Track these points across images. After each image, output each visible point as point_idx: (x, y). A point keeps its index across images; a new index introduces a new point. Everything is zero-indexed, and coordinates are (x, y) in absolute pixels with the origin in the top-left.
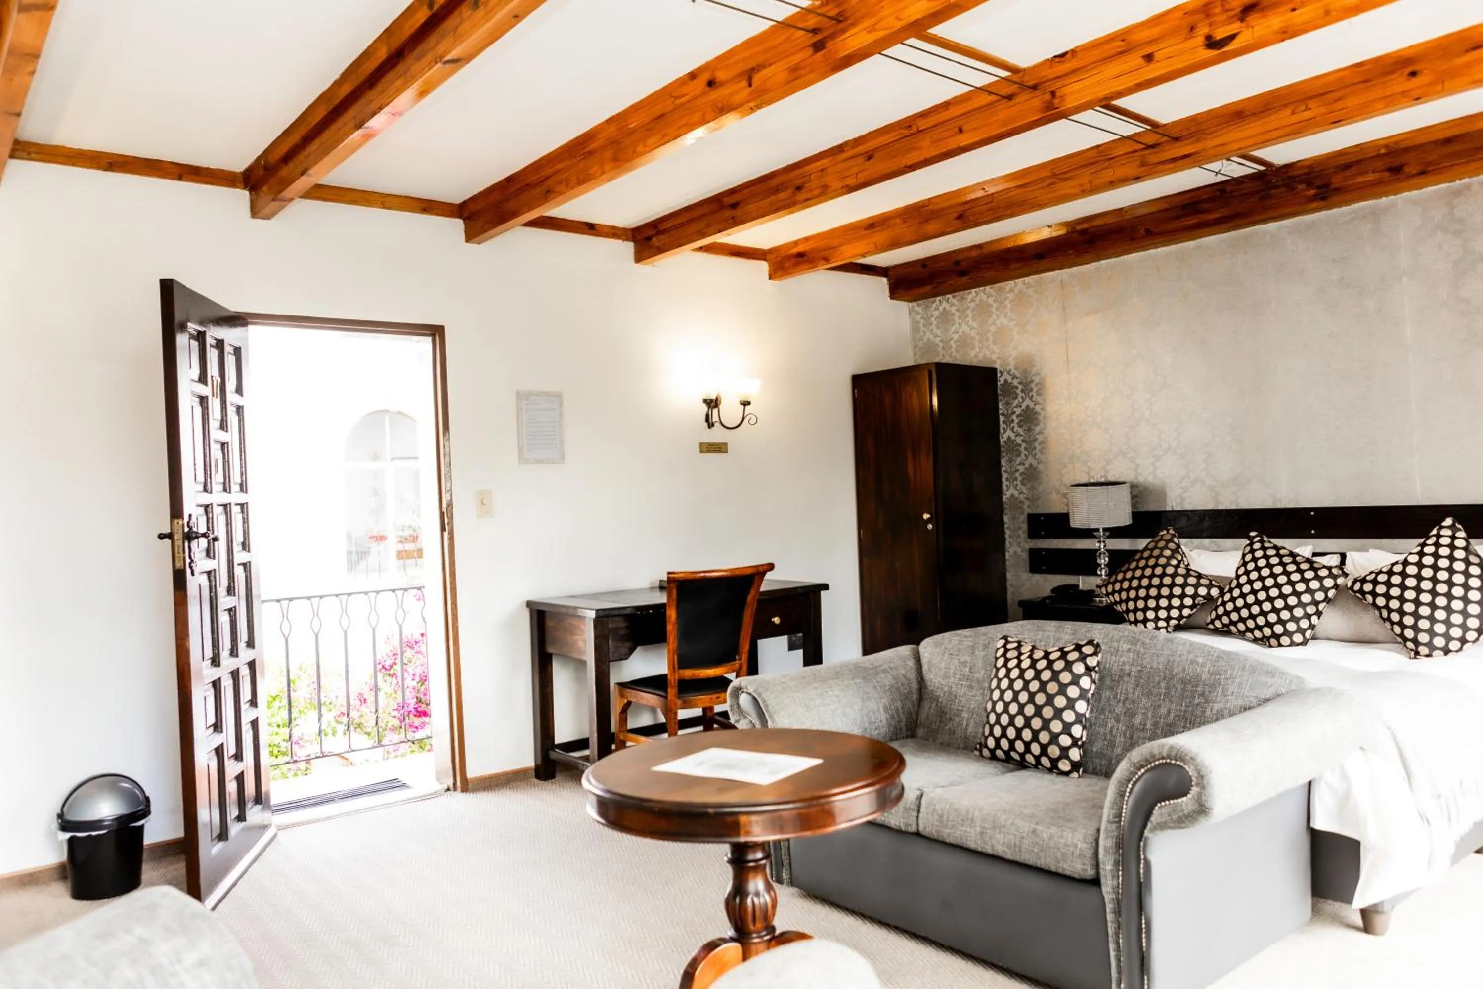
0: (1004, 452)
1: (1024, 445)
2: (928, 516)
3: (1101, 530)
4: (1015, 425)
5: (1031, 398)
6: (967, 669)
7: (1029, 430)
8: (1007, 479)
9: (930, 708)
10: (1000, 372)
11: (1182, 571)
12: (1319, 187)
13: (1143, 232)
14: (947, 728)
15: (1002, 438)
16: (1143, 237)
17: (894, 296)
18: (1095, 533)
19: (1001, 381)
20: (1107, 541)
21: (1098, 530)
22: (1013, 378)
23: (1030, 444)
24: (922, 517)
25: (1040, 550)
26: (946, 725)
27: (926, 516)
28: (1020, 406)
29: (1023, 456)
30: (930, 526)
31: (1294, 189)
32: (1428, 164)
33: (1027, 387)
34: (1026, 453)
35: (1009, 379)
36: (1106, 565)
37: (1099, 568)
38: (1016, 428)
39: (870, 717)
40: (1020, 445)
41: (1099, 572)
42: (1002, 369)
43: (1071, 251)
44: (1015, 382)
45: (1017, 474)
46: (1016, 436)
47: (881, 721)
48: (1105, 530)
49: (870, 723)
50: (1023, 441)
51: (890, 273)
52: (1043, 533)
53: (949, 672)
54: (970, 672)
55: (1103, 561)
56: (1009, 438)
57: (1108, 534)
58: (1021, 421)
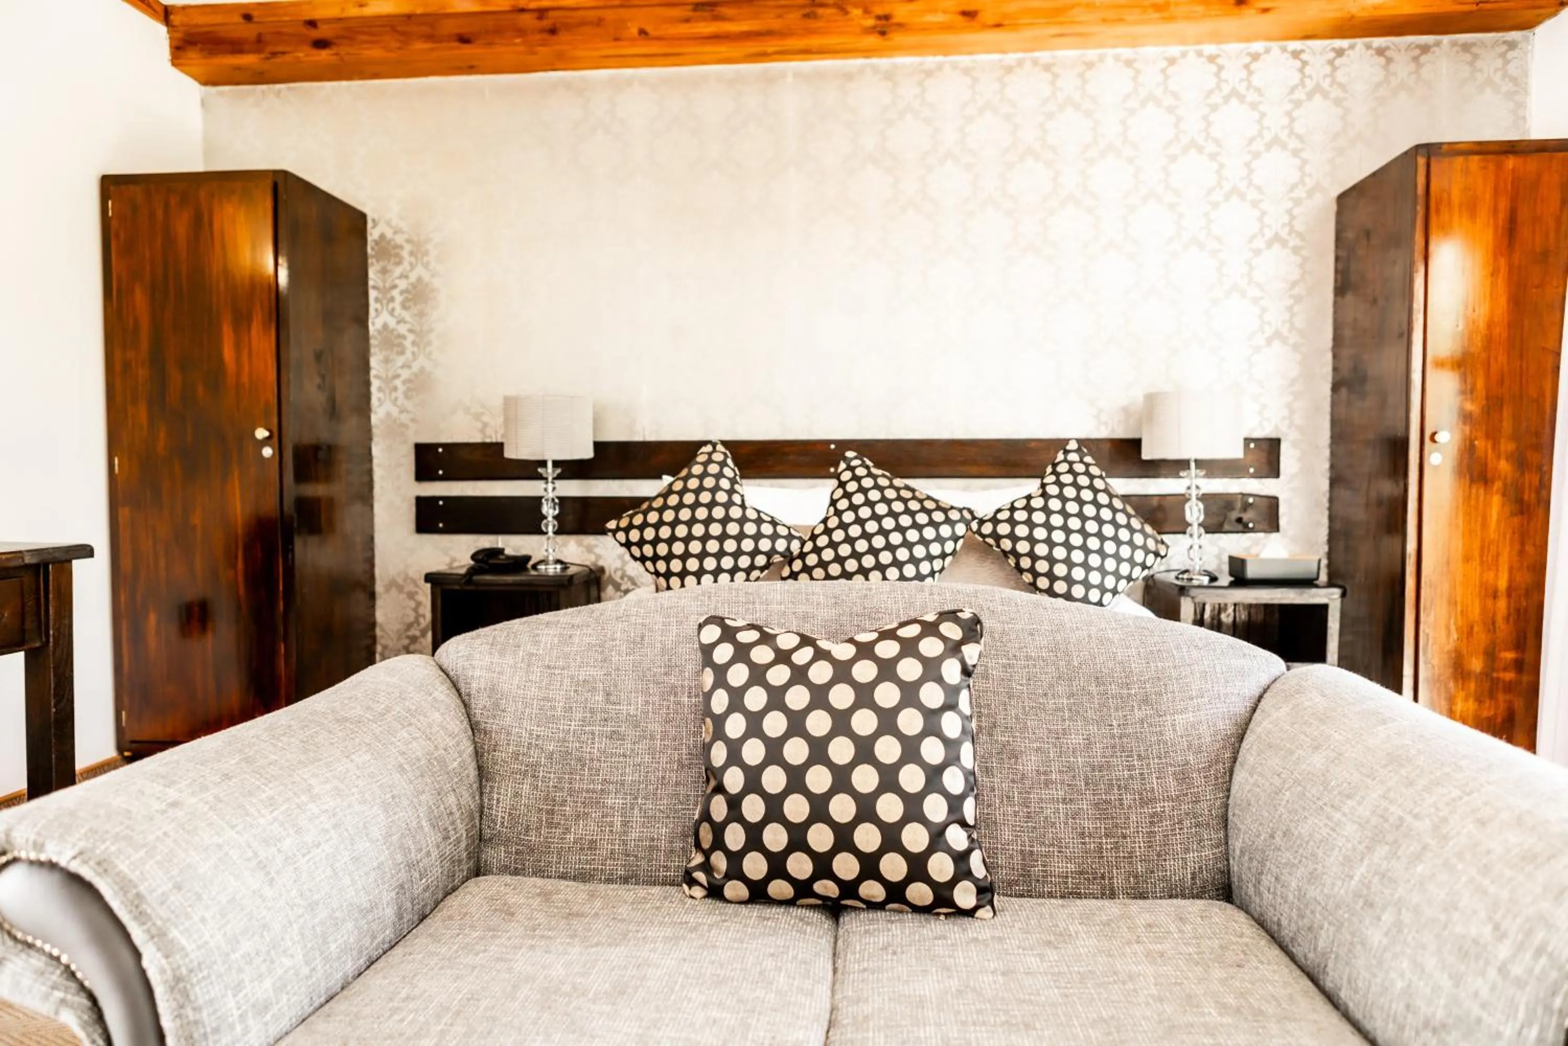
0: (376, 346)
1: (410, 337)
2: (267, 434)
3: (550, 465)
4: (397, 305)
5: (426, 266)
6: (600, 698)
7: (421, 314)
8: (380, 389)
9: (517, 795)
10: (374, 221)
11: (736, 512)
12: (879, 18)
13: (634, 31)
14: (571, 837)
15: (373, 324)
16: (633, 40)
17: (176, 62)
18: (540, 470)
19: (373, 234)
20: (559, 483)
21: (543, 463)
22: (395, 233)
23: (421, 338)
24: (253, 435)
25: (435, 499)
26: (567, 830)
27: (261, 433)
28: (407, 277)
29: (408, 355)
30: (267, 452)
31: (846, 13)
32: (1005, 16)
33: (419, 251)
34: (415, 349)
35: (389, 234)
36: (555, 517)
37: (545, 522)
38: (398, 310)
39: (406, 851)
40: (404, 337)
41: (544, 529)
42: (376, 217)
43: (518, 40)
44: (399, 239)
45: (398, 382)
46: (398, 322)
47: (428, 854)
48: (556, 464)
49: (411, 866)
50: (410, 331)
51: (176, 19)
52: (441, 472)
53: (553, 708)
54: (608, 701)
55: (549, 511)
56: (385, 326)
57: (559, 471)
58: (407, 300)
